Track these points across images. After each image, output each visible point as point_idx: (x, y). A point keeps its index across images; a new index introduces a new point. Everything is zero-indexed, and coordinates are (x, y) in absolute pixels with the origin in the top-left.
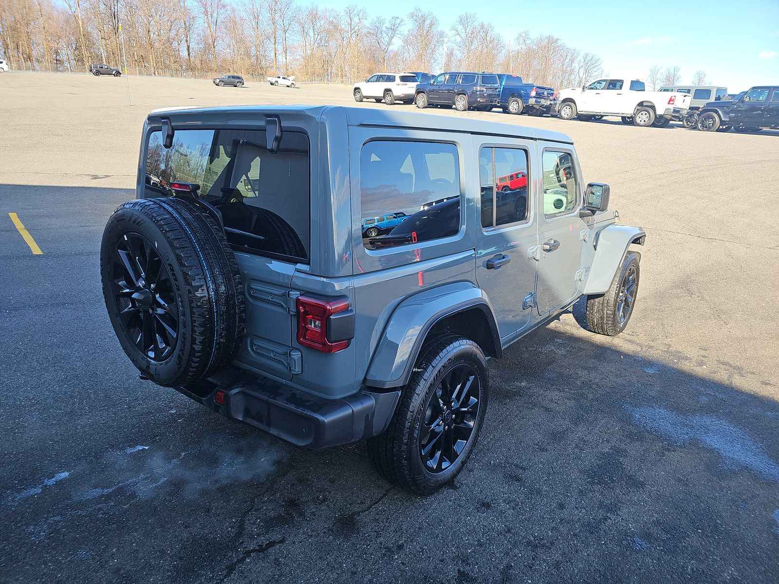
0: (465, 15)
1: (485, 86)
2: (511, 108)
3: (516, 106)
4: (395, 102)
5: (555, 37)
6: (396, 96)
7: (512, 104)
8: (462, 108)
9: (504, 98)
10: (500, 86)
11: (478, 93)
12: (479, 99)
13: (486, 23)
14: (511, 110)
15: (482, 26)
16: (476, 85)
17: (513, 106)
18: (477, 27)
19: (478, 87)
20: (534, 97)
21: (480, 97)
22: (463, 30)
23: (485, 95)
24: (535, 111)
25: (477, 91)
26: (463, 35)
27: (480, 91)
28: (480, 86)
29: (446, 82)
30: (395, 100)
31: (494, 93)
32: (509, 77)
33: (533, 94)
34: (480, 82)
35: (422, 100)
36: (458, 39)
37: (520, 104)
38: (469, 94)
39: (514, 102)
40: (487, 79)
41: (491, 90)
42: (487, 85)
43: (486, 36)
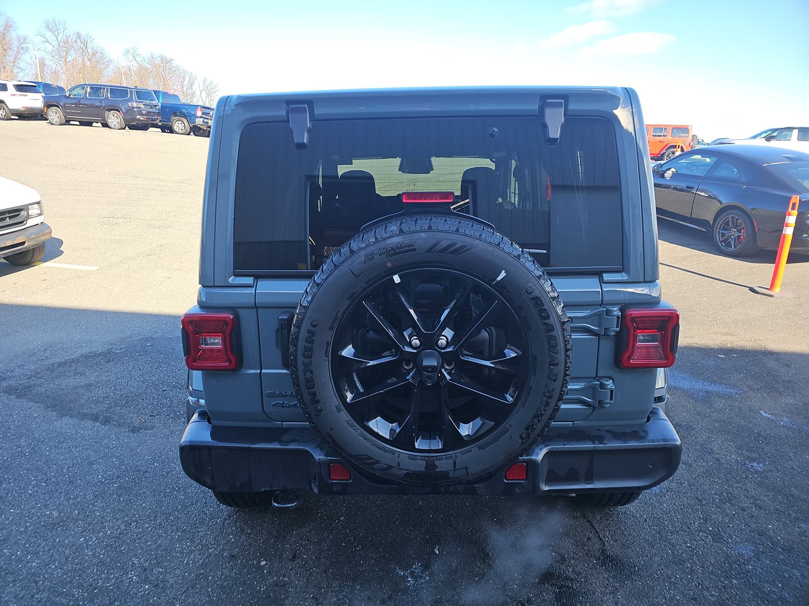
0: (51, 20)
1: (142, 102)
2: (176, 128)
3: (181, 126)
4: (13, 117)
5: (169, 58)
6: (11, 109)
7: (177, 123)
8: (118, 126)
9: (165, 117)
10: (158, 102)
11: (135, 110)
12: (138, 117)
13: (82, 32)
14: (177, 130)
15: (79, 36)
16: (131, 100)
17: (178, 126)
18: (72, 36)
19: (135, 103)
20: (201, 117)
21: (140, 115)
22: (54, 38)
23: (144, 112)
24: (201, 131)
25: (133, 108)
26: (55, 43)
27: (138, 108)
28: (137, 102)
29: (88, 96)
30: (13, 115)
31: (155, 111)
32: (165, 94)
33: (199, 113)
34: (134, 97)
35: (54, 114)
36: (50, 47)
37: (186, 124)
38: (124, 110)
39: (178, 122)
40: (142, 95)
41: (150, 106)
42: (144, 101)
43: (86, 47)
